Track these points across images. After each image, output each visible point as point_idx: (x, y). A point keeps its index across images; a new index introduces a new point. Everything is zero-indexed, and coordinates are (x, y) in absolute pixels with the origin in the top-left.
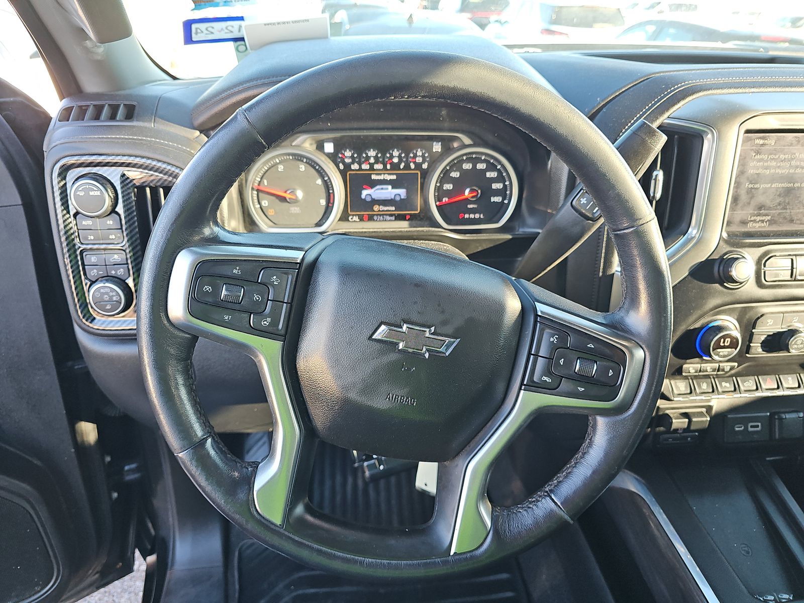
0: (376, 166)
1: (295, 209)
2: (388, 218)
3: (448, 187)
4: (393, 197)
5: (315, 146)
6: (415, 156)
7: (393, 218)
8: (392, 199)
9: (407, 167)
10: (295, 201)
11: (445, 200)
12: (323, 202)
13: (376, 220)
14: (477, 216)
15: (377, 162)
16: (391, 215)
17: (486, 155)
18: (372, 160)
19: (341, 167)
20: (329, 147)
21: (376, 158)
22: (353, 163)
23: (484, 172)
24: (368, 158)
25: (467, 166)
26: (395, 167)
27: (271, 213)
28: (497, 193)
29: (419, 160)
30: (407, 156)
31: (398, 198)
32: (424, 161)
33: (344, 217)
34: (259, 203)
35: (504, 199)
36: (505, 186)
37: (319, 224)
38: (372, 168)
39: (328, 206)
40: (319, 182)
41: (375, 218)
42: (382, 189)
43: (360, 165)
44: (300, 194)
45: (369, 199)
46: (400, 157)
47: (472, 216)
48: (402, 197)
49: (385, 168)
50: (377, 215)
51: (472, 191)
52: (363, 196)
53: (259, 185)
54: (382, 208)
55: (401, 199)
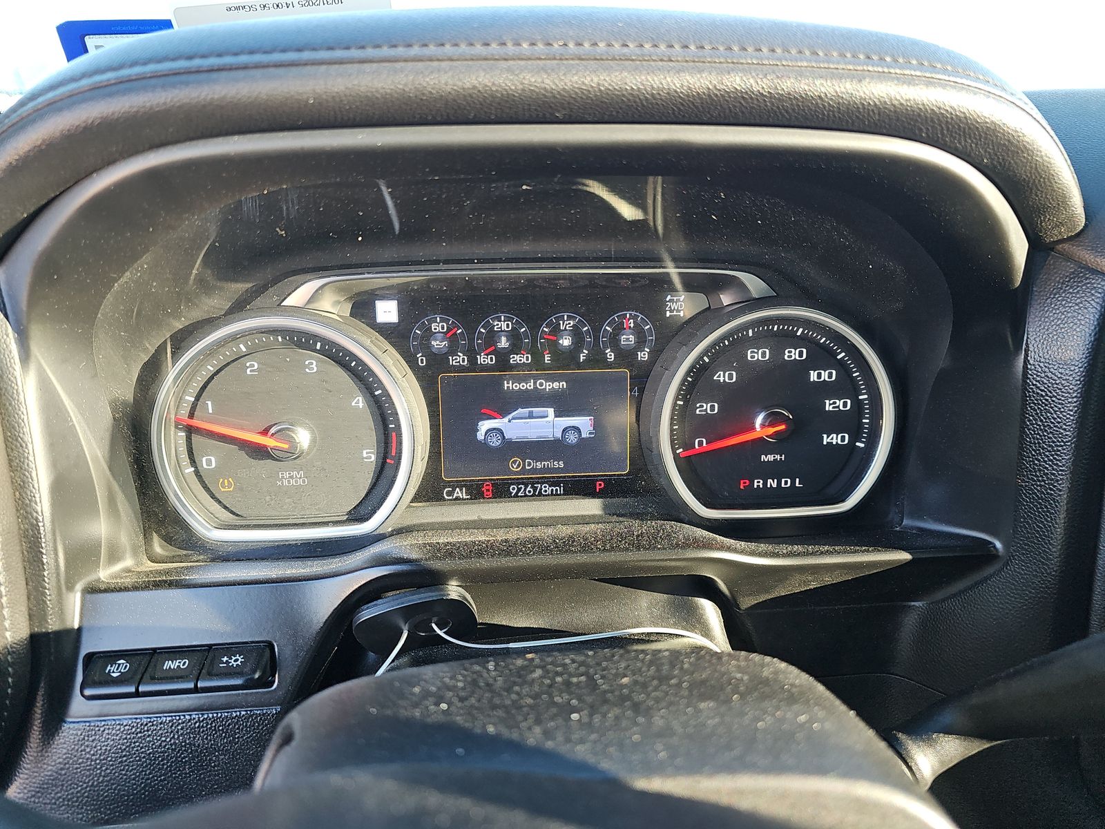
0: (516, 359)
1: (290, 477)
2: (547, 489)
3: (706, 408)
4: (559, 435)
5: (347, 309)
6: (619, 329)
7: (560, 490)
8: (556, 441)
9: (597, 359)
10: (290, 456)
11: (700, 444)
12: (370, 456)
13: (516, 496)
14: (786, 483)
15: (515, 348)
16: (554, 483)
17: (807, 323)
18: (504, 343)
19: (422, 361)
20: (387, 311)
21: (514, 336)
22: (452, 351)
23: (802, 368)
24: (492, 336)
25: (757, 355)
26: (566, 360)
27: (225, 488)
28: (837, 422)
29: (628, 339)
30: (596, 330)
31: (572, 438)
32: (641, 342)
33: (430, 491)
34: (193, 462)
35: (855, 437)
36: (858, 404)
37: (359, 514)
38: (503, 363)
39: (384, 464)
40: (359, 402)
41: (513, 489)
42: (531, 416)
43: (472, 354)
44: (303, 437)
45: (495, 442)
46: (576, 333)
47: (773, 483)
48: (584, 436)
49: (537, 363)
50: (518, 482)
51: (773, 419)
52: (480, 436)
53: (191, 415)
54: (531, 464)
55: (581, 440)
